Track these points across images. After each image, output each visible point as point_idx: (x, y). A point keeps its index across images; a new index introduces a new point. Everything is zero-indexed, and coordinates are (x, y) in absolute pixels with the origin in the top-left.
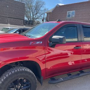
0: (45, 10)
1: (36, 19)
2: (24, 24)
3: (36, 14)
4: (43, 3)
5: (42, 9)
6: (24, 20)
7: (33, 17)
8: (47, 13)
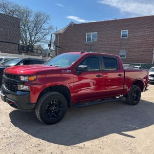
0: (50, 28)
1: (36, 42)
2: (19, 51)
3: (36, 35)
4: (47, 17)
5: (46, 26)
6: (19, 45)
7: (31, 39)
8: (56, 34)
